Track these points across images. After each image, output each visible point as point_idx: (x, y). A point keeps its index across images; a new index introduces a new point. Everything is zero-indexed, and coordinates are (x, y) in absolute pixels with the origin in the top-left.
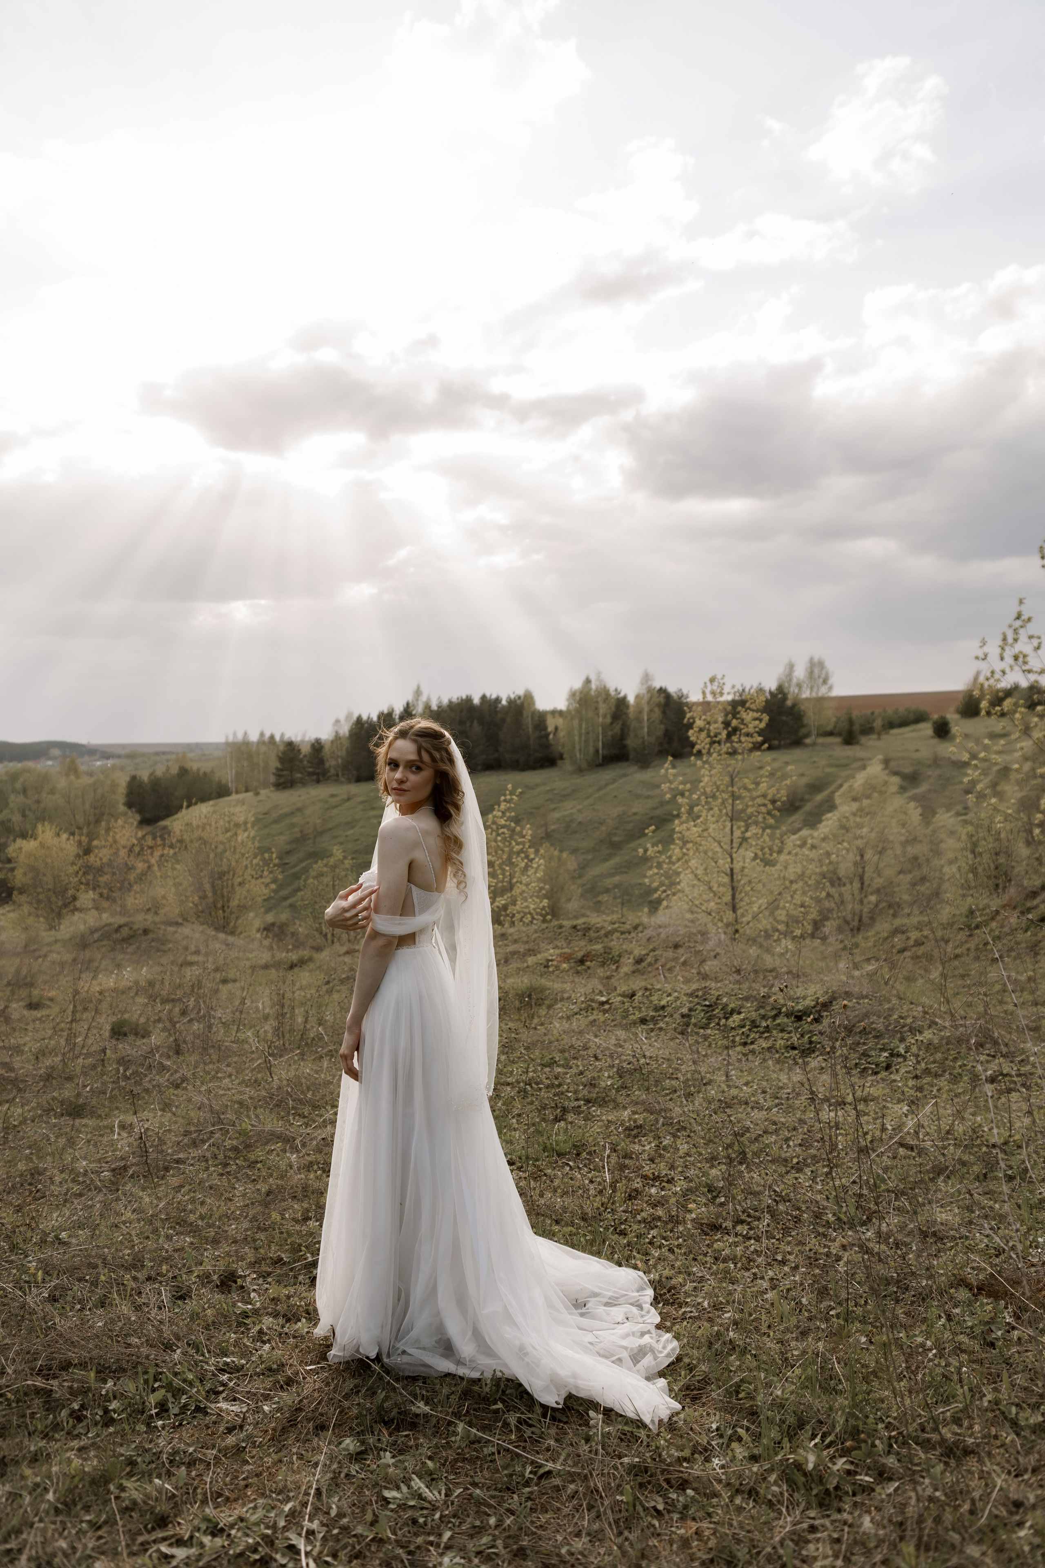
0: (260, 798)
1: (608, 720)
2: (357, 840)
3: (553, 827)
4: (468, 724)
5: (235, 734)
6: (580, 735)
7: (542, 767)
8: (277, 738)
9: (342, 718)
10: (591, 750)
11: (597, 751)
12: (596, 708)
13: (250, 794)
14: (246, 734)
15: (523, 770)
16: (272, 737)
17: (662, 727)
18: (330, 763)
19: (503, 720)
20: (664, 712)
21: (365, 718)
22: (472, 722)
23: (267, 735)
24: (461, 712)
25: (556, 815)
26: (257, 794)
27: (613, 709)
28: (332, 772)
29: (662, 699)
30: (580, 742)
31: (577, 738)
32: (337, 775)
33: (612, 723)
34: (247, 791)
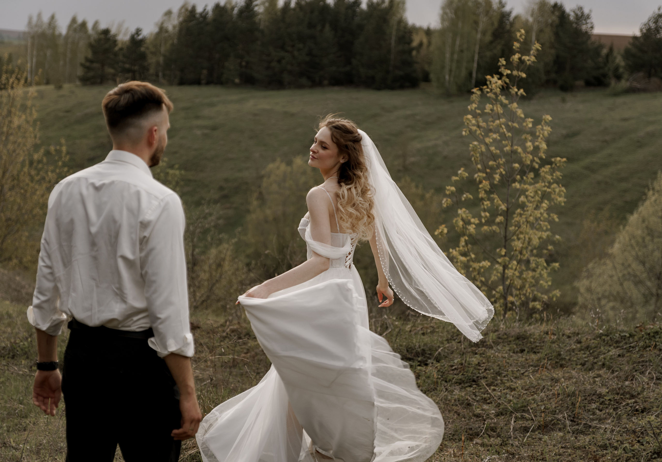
0: (62, 92)
1: (488, 38)
2: (175, 153)
3: (412, 159)
4: (319, 28)
5: (39, 15)
6: (452, 54)
7: (402, 87)
8: (90, 26)
9: (175, 10)
10: (464, 73)
11: (470, 74)
12: (476, 23)
13: (51, 87)
14: (53, 17)
15: (379, 89)
16: (84, 24)
17: (553, 51)
18: (152, 60)
19: (361, 27)
20: (557, 34)
21: (199, 9)
22: (323, 26)
23: (80, 20)
24: (312, 12)
25: (417, 145)
26: (60, 87)
27: (496, 24)
28: (152, 71)
29: (554, 18)
30: (452, 60)
31: (448, 55)
32: (157, 75)
33: (491, 42)
34: (48, 83)
